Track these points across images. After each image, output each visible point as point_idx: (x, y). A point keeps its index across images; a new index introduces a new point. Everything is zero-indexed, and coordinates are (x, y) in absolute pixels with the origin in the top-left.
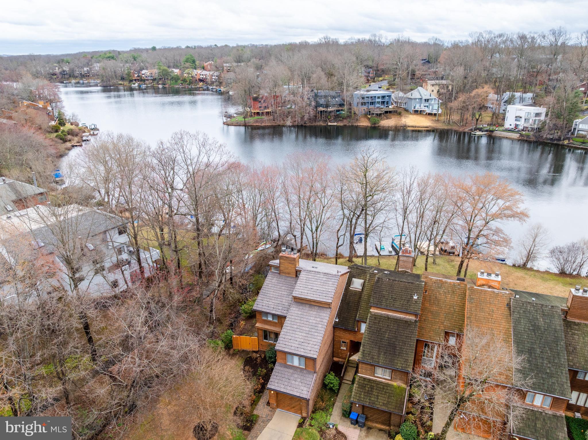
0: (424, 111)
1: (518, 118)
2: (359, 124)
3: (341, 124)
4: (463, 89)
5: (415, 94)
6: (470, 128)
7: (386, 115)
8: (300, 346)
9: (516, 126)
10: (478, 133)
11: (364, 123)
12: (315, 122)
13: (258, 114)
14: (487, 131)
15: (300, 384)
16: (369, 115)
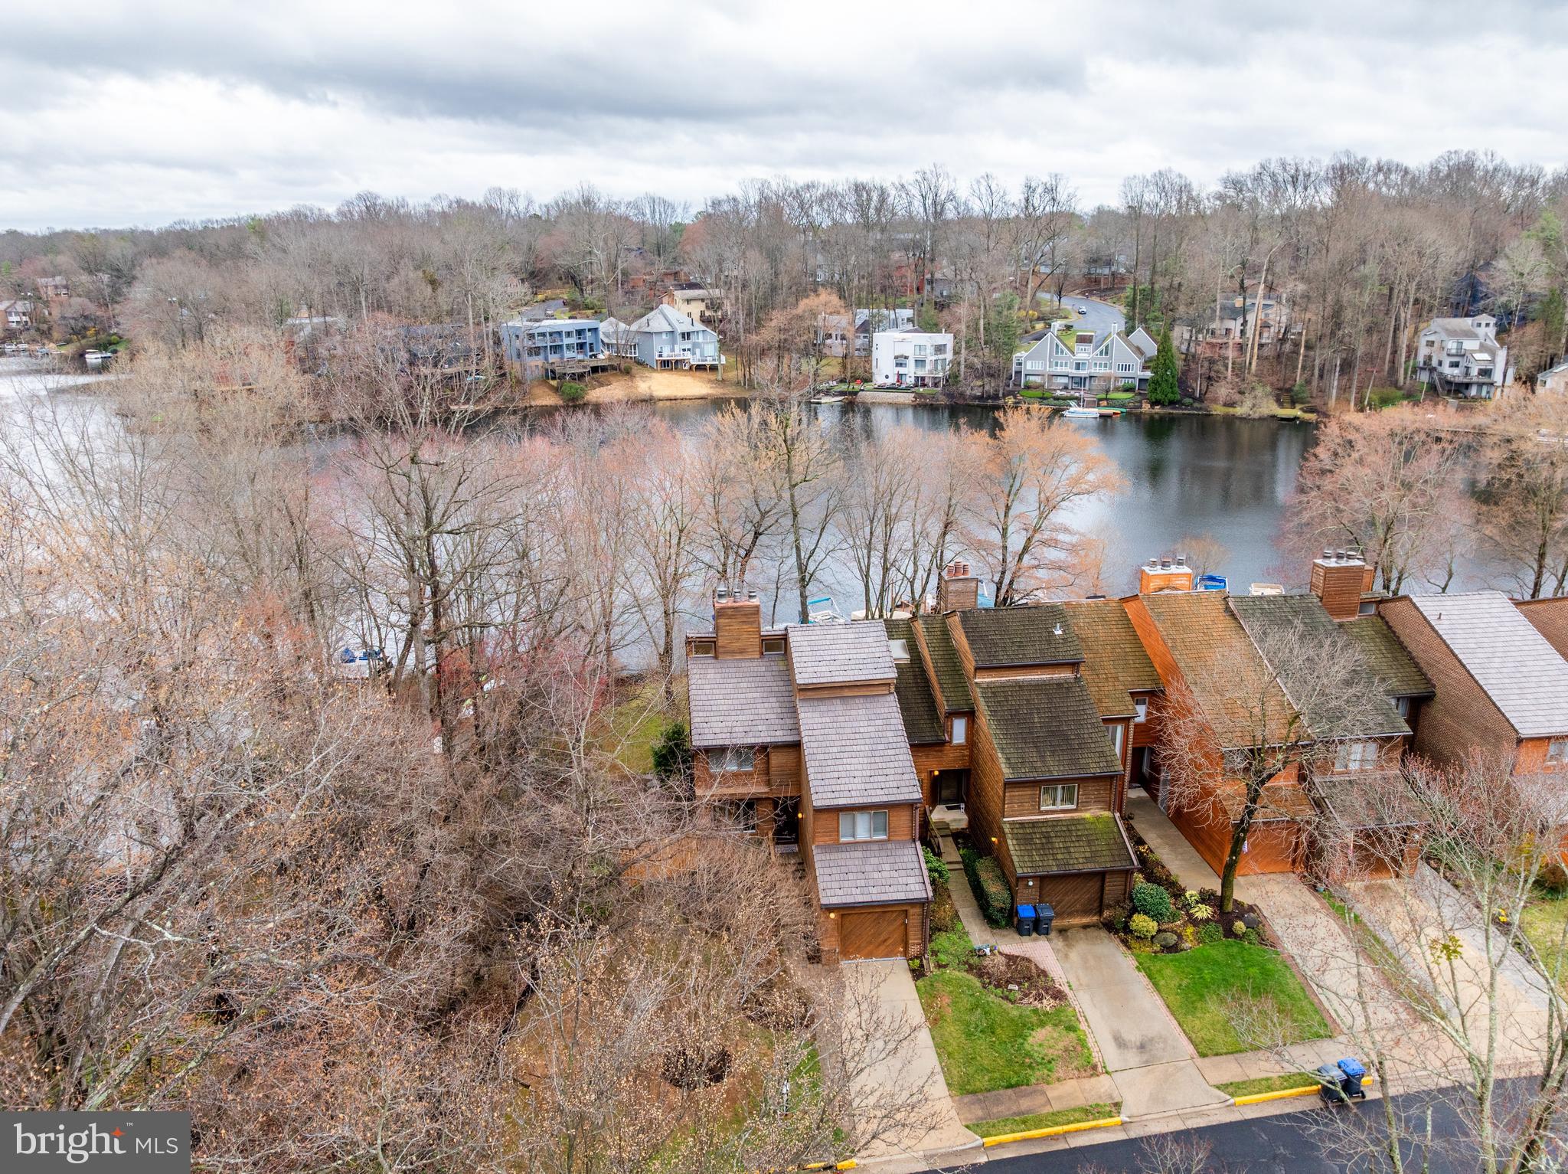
0: (683, 361)
1: (900, 361)
2: (533, 404)
4: (775, 296)
5: (656, 321)
7: (596, 375)
8: (868, 786)
9: (900, 376)
11: (547, 399)
14: (842, 393)
15: (895, 874)
16: (554, 378)
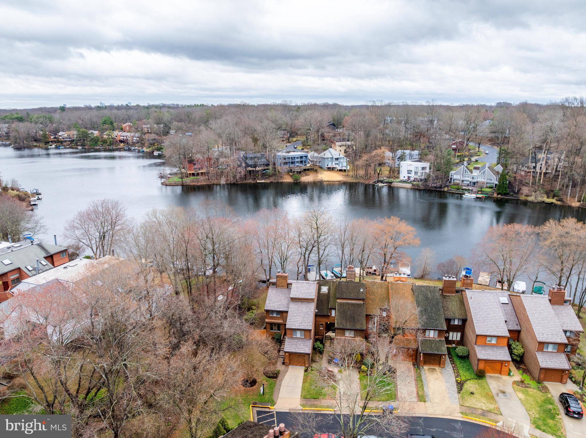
0: (335, 168)
1: (409, 172)
2: (283, 181)
3: (268, 181)
4: (366, 148)
5: (327, 154)
6: (373, 181)
7: (305, 172)
8: (300, 325)
9: (409, 177)
10: (380, 184)
11: (288, 179)
12: (246, 179)
13: (193, 174)
14: (387, 182)
15: (303, 346)
16: (291, 172)
